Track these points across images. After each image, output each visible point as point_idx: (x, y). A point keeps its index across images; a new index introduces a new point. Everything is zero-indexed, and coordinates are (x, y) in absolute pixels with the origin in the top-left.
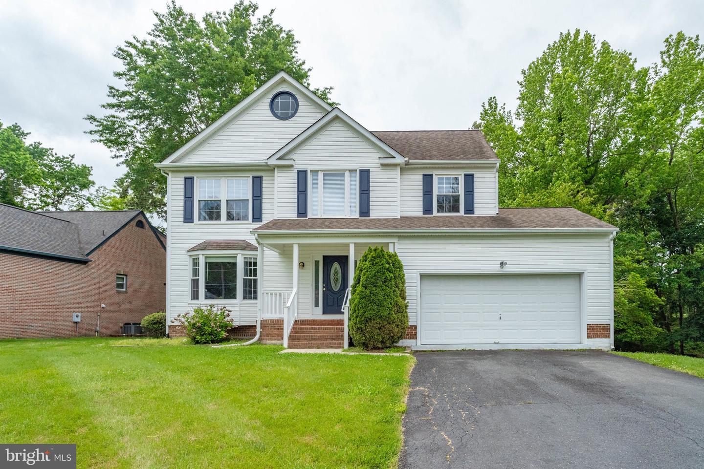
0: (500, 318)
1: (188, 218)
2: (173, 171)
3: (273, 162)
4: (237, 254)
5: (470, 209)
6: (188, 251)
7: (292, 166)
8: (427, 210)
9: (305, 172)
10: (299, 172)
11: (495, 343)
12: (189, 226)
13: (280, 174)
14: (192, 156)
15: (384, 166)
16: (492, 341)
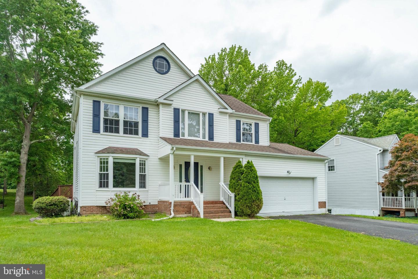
0: (285, 199)
1: (96, 130)
2: (84, 95)
3: (161, 100)
4: (137, 158)
5: (257, 141)
6: (96, 153)
7: (170, 105)
8: (238, 140)
9: (179, 109)
10: (175, 109)
11: (283, 212)
12: (96, 135)
13: (163, 109)
14: (99, 86)
15: (220, 112)
16: (282, 211)
